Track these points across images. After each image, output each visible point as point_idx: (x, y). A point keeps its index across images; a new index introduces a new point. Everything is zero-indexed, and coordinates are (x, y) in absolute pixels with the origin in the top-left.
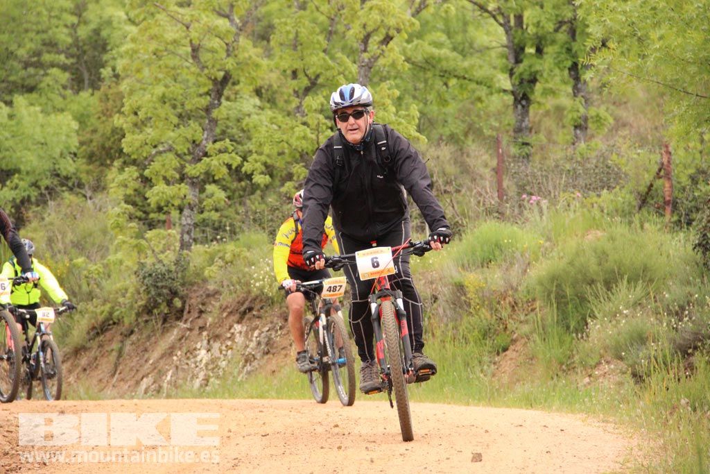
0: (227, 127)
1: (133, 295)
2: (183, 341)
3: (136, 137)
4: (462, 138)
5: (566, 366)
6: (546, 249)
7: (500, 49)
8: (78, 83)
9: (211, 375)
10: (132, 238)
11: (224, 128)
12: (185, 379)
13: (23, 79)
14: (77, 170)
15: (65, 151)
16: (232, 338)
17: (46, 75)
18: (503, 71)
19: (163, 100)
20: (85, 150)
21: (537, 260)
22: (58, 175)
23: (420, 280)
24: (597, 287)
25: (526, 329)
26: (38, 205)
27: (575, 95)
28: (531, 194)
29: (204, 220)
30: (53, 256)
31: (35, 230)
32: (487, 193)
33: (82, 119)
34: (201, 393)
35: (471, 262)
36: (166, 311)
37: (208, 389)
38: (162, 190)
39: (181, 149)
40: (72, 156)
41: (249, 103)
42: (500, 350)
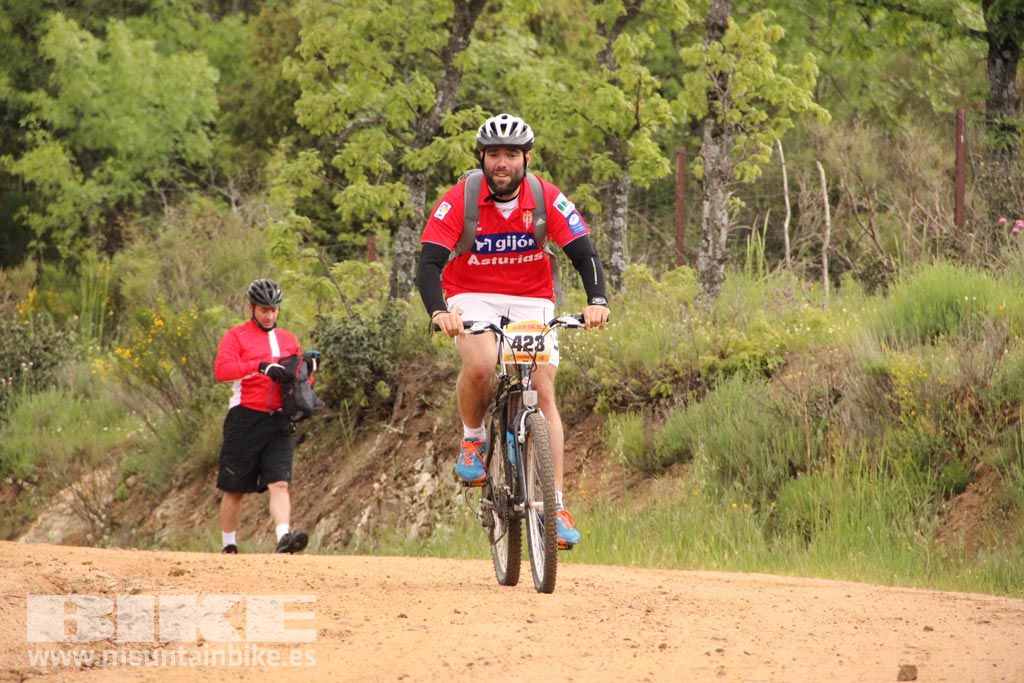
0: (478, 86)
2: (391, 456)
3: (319, 97)
8: (219, 3)
9: (439, 517)
10: (307, 274)
11: (472, 88)
12: (392, 523)
14: (215, 153)
15: (195, 119)
19: (368, 33)
20: (230, 119)
22: (182, 162)
25: (999, 454)
26: (145, 213)
28: (1015, 217)
30: (169, 302)
31: (140, 255)
32: (935, 213)
33: (225, 64)
34: (420, 547)
35: (903, 333)
36: (362, 404)
37: (433, 541)
38: (362, 191)
39: (397, 122)
40: (207, 129)
41: (517, 45)
42: (952, 491)
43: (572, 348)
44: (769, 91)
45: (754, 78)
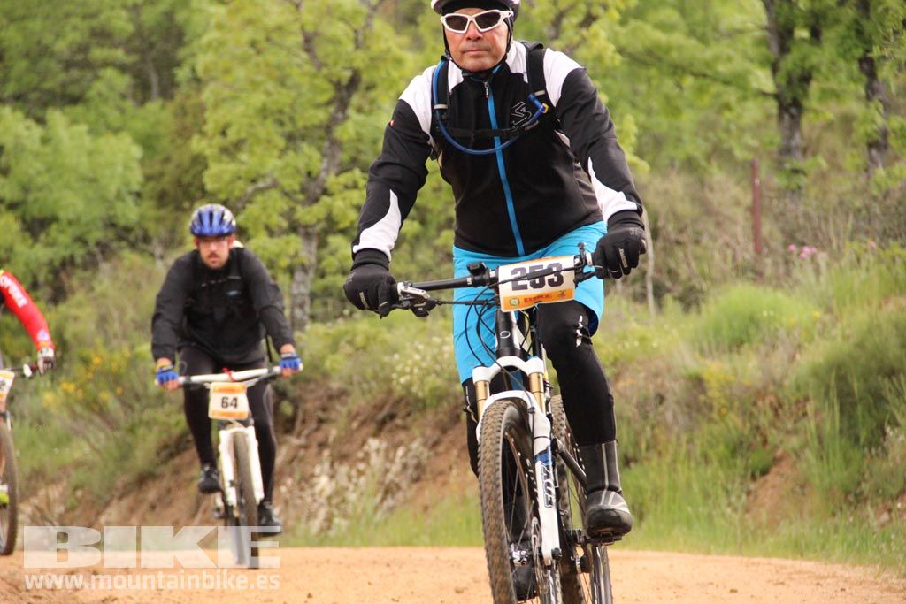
0: (359, 152)
2: (295, 463)
3: (223, 167)
5: (853, 497)
6: (824, 325)
7: (758, 34)
8: (142, 91)
9: (336, 513)
11: (354, 154)
12: (298, 519)
13: (64, 85)
14: (142, 217)
15: (124, 190)
16: (366, 458)
17: (97, 77)
18: (762, 63)
19: (263, 112)
20: (153, 189)
21: (811, 340)
22: (113, 225)
23: (639, 372)
24: (899, 381)
25: (795, 442)
26: (85, 269)
27: (868, 98)
28: (803, 244)
29: (326, 287)
30: (107, 343)
31: (80, 305)
32: (738, 243)
34: (323, 538)
37: (332, 533)
38: (262, 244)
39: (289, 186)
42: (758, 474)
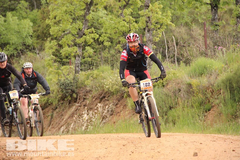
0: (93, 23)
1: (56, 93)
2: (77, 111)
3: (55, 28)
4: (190, 24)
5: (235, 116)
6: (225, 68)
8: (32, 7)
9: (89, 124)
10: (55, 69)
11: (92, 23)
12: (78, 126)
13: (9, 6)
14: (33, 42)
15: (28, 35)
16: (97, 109)
17: (20, 3)
20: (35, 34)
21: (221, 73)
22: (25, 45)
23: (174, 83)
25: (218, 101)
26: (17, 57)
28: (219, 46)
29: (85, 61)
32: (200, 46)
33: (34, 21)
34: (86, 132)
35: (194, 75)
36: (70, 99)
37: (88, 130)
38: (67, 49)
39: (74, 32)
40: (31, 37)
41: (102, 12)
42: (207, 110)
43: (118, 83)
44: (160, 20)
45: (156, 17)
